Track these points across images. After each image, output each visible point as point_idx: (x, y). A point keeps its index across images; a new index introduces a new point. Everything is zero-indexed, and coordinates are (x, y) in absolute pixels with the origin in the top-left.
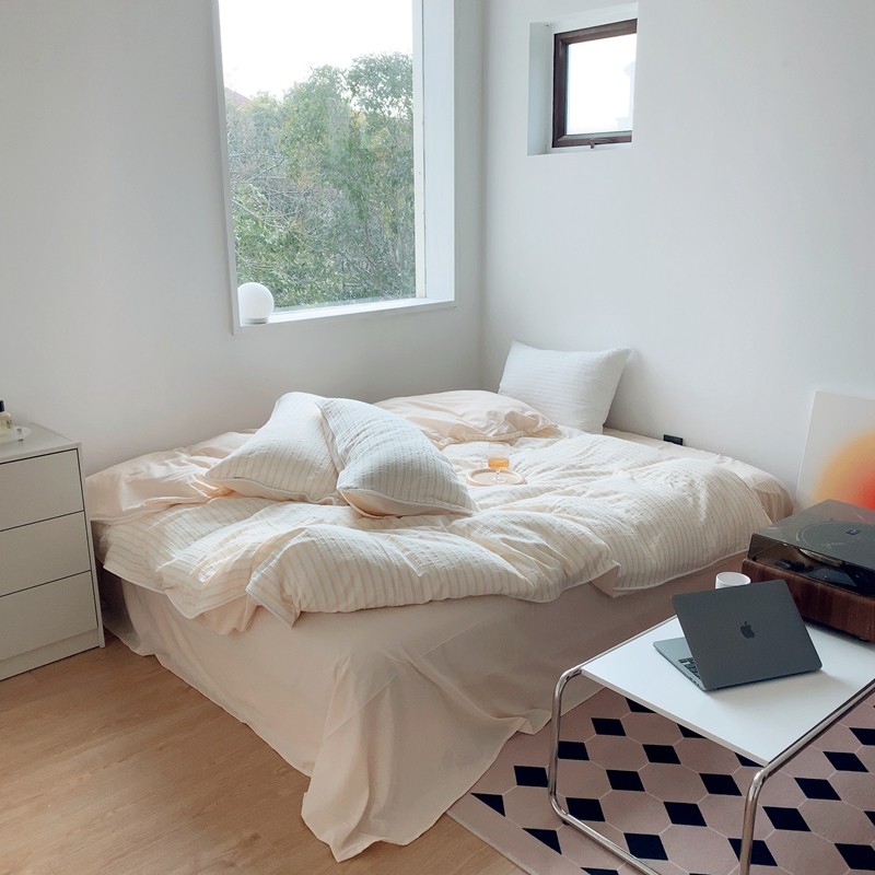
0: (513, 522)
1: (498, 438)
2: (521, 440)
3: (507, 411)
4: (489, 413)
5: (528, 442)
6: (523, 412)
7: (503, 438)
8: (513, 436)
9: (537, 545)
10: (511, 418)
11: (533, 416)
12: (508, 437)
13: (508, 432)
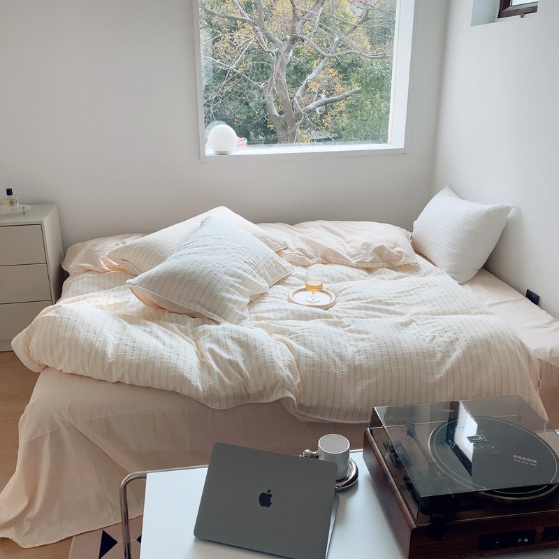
0: (232, 338)
1: (360, 265)
2: (380, 270)
3: (378, 245)
4: (364, 244)
5: (384, 273)
6: (393, 248)
7: (365, 265)
8: (375, 265)
9: (230, 362)
10: (380, 251)
11: (399, 252)
12: (370, 266)
13: (371, 262)
